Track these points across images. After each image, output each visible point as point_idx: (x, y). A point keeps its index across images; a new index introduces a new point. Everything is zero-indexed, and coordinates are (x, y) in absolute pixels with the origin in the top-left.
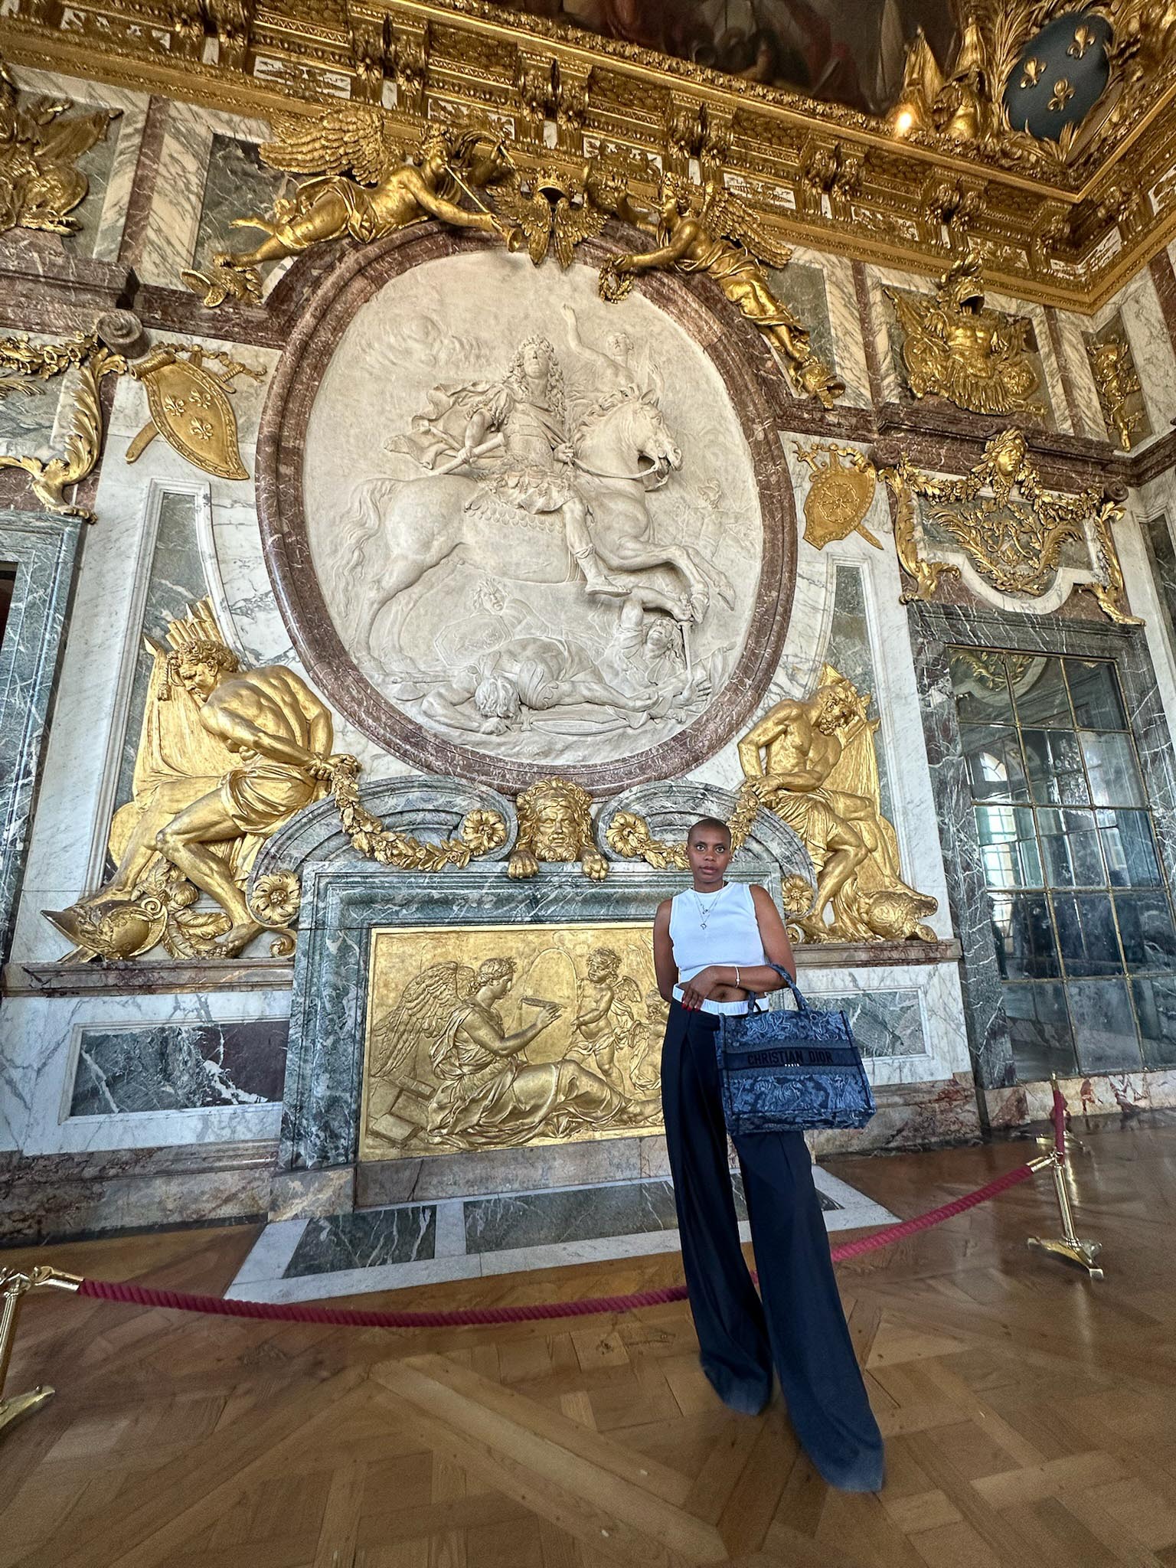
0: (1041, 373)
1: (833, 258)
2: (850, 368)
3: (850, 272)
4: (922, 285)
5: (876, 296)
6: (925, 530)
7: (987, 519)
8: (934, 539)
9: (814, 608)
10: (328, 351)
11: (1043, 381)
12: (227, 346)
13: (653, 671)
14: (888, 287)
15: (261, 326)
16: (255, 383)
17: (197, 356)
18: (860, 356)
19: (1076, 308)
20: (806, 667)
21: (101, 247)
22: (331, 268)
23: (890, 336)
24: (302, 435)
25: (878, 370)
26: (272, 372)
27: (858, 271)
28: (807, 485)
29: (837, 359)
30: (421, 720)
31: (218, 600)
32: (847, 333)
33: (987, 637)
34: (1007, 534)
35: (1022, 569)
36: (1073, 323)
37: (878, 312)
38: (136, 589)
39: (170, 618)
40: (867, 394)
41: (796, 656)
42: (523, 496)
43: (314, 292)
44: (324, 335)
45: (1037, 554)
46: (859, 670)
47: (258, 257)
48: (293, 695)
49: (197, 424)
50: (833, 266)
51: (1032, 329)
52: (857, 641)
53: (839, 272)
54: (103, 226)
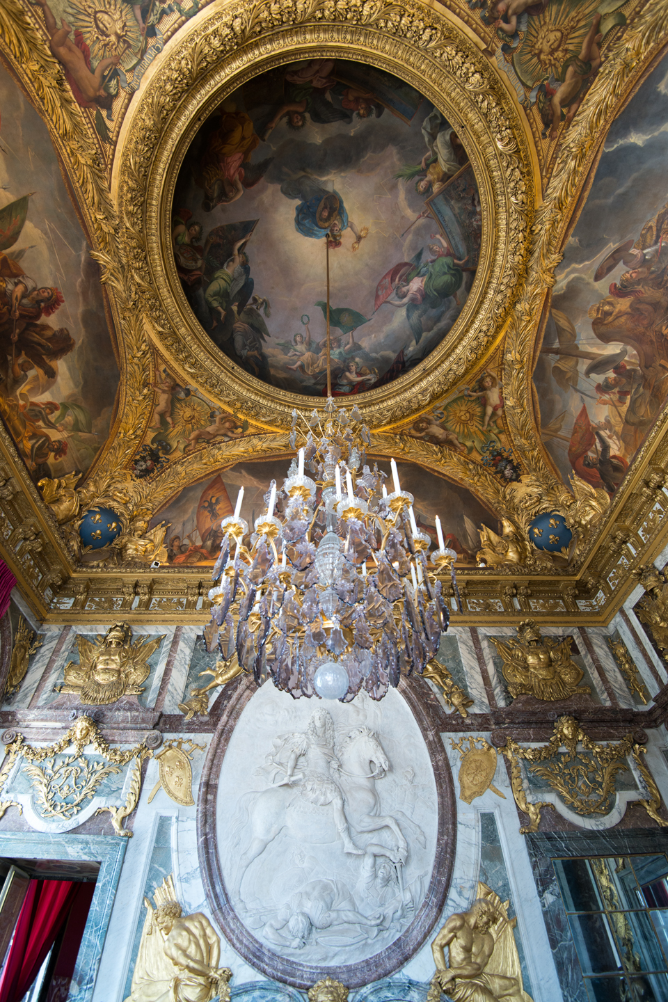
0: (584, 667)
1: (460, 629)
2: (476, 688)
3: (470, 634)
4: (508, 631)
5: (484, 644)
6: (530, 781)
7: (566, 766)
8: (536, 785)
9: (470, 844)
10: (231, 730)
11: (586, 672)
12: (192, 736)
13: (382, 897)
14: (490, 637)
15: (206, 723)
16: (202, 752)
17: (180, 743)
18: (480, 679)
19: (597, 624)
20: (467, 885)
21: (151, 697)
22: (236, 688)
23: (495, 664)
24: (218, 777)
25: (491, 685)
26: (208, 746)
27: (474, 631)
28: (459, 764)
29: (468, 683)
30: (262, 940)
31: (176, 875)
32: (472, 668)
33: (576, 850)
34: (579, 775)
35: (593, 797)
36: (597, 633)
37: (487, 652)
38: (144, 871)
39: (156, 886)
40: (486, 701)
41: (461, 878)
42: (314, 796)
43: (228, 702)
44: (231, 722)
45: (600, 785)
46: (500, 883)
47: (208, 688)
48: (204, 930)
49: (177, 779)
50: (461, 633)
51: (574, 641)
52: (497, 863)
53: (464, 636)
54: (153, 687)
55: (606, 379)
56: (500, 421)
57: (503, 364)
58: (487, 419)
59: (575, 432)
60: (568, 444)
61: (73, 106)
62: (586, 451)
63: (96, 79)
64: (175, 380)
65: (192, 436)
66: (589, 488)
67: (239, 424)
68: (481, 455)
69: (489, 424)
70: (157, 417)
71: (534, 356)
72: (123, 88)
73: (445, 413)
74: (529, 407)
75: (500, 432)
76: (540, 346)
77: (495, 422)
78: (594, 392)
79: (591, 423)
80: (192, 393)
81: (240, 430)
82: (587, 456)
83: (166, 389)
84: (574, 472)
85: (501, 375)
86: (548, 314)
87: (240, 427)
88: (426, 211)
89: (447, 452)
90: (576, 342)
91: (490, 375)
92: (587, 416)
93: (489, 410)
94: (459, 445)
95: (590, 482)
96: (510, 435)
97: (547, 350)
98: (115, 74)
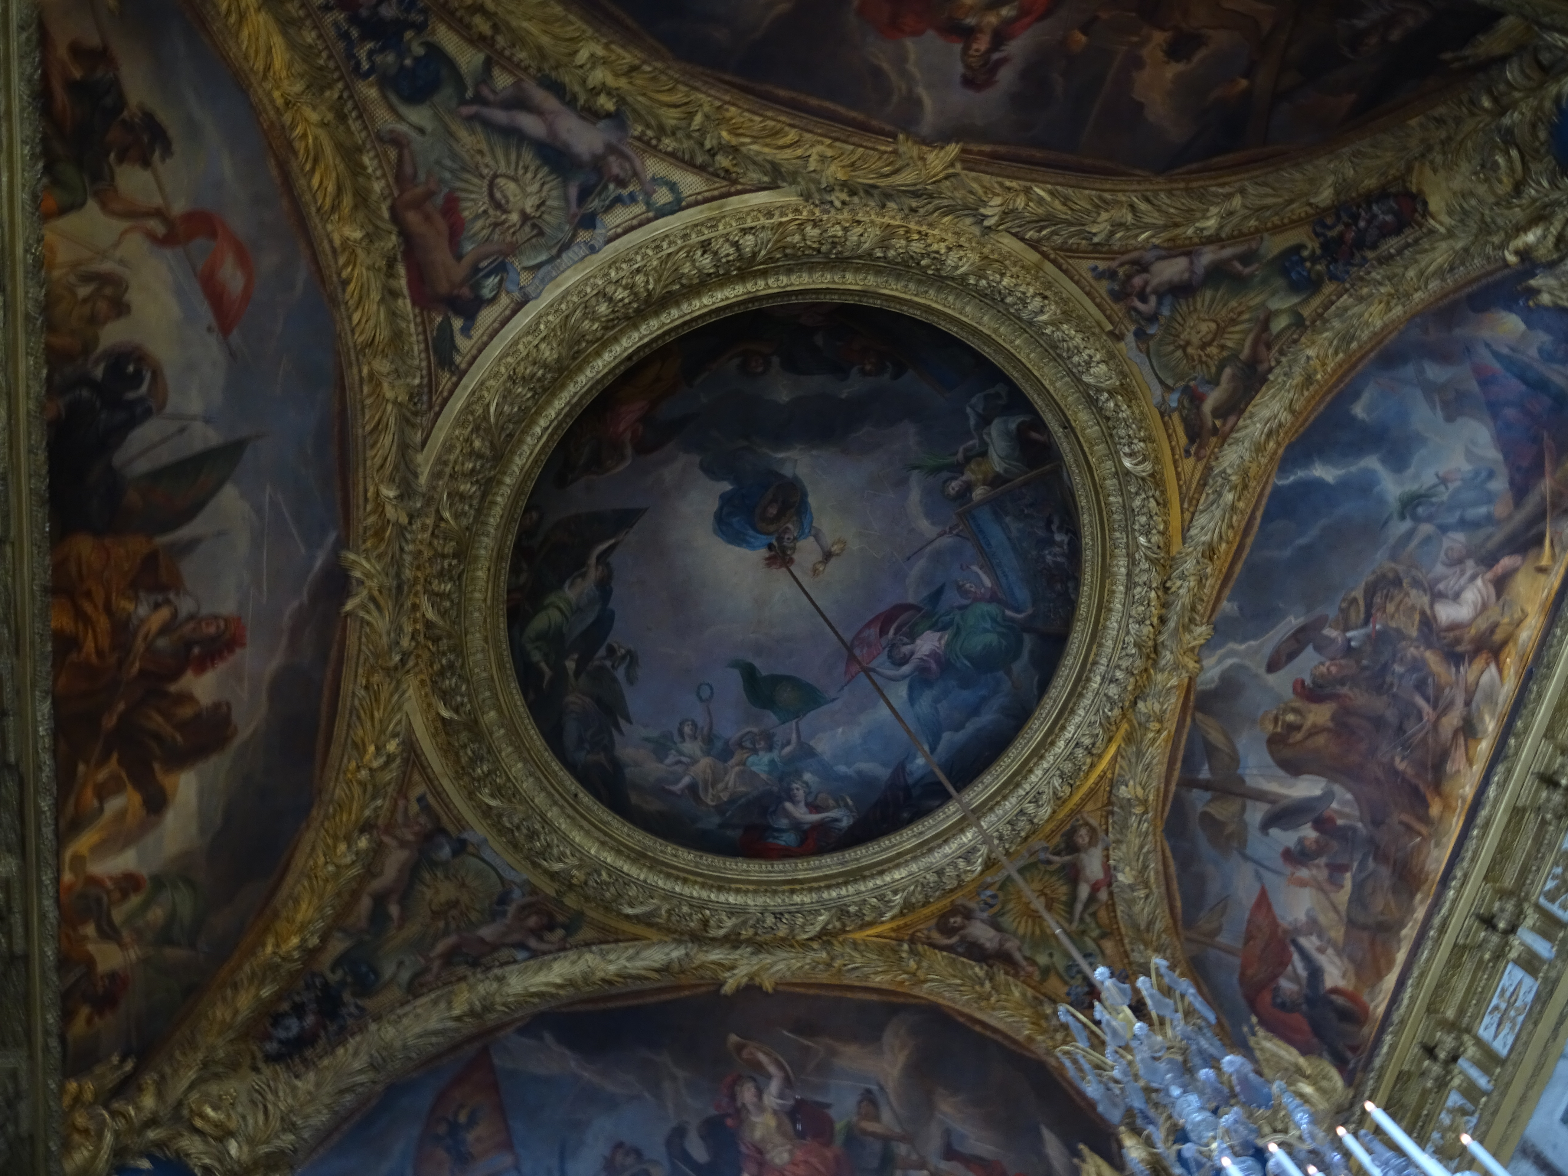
55: (1301, 841)
56: (1103, 914)
57: (1110, 803)
58: (1079, 907)
59: (1249, 937)
60: (1237, 961)
61: (400, 302)
62: (1274, 977)
63: (460, 271)
64: (437, 819)
65: (441, 947)
66: (1289, 1054)
67: (560, 918)
68: (1066, 983)
69: (1082, 920)
70: (366, 903)
71: (1166, 791)
72: (508, 292)
73: (1001, 895)
74: (1158, 887)
75: (1104, 935)
76: (1176, 774)
77: (1094, 915)
78: (1279, 863)
79: (1280, 921)
80: (471, 849)
81: (560, 933)
82: (1277, 989)
83: (410, 837)
84: (1254, 1019)
85: (1107, 823)
86: (1189, 720)
87: (564, 926)
88: (957, 525)
89: (1001, 977)
90: (1240, 771)
91: (1087, 824)
92: (1269, 907)
93: (1084, 891)
94: (1024, 963)
95: (1291, 1042)
96: (1121, 940)
97: (1189, 782)
98: (501, 268)
